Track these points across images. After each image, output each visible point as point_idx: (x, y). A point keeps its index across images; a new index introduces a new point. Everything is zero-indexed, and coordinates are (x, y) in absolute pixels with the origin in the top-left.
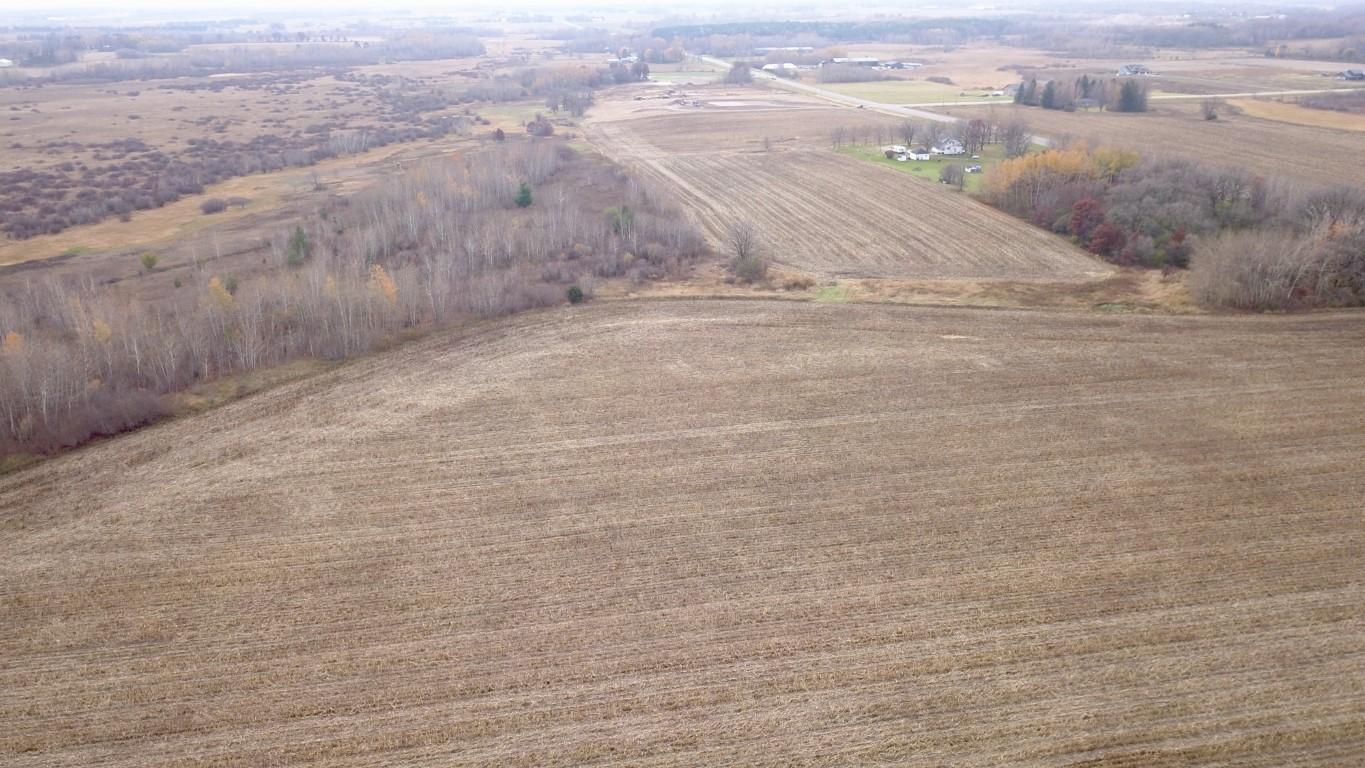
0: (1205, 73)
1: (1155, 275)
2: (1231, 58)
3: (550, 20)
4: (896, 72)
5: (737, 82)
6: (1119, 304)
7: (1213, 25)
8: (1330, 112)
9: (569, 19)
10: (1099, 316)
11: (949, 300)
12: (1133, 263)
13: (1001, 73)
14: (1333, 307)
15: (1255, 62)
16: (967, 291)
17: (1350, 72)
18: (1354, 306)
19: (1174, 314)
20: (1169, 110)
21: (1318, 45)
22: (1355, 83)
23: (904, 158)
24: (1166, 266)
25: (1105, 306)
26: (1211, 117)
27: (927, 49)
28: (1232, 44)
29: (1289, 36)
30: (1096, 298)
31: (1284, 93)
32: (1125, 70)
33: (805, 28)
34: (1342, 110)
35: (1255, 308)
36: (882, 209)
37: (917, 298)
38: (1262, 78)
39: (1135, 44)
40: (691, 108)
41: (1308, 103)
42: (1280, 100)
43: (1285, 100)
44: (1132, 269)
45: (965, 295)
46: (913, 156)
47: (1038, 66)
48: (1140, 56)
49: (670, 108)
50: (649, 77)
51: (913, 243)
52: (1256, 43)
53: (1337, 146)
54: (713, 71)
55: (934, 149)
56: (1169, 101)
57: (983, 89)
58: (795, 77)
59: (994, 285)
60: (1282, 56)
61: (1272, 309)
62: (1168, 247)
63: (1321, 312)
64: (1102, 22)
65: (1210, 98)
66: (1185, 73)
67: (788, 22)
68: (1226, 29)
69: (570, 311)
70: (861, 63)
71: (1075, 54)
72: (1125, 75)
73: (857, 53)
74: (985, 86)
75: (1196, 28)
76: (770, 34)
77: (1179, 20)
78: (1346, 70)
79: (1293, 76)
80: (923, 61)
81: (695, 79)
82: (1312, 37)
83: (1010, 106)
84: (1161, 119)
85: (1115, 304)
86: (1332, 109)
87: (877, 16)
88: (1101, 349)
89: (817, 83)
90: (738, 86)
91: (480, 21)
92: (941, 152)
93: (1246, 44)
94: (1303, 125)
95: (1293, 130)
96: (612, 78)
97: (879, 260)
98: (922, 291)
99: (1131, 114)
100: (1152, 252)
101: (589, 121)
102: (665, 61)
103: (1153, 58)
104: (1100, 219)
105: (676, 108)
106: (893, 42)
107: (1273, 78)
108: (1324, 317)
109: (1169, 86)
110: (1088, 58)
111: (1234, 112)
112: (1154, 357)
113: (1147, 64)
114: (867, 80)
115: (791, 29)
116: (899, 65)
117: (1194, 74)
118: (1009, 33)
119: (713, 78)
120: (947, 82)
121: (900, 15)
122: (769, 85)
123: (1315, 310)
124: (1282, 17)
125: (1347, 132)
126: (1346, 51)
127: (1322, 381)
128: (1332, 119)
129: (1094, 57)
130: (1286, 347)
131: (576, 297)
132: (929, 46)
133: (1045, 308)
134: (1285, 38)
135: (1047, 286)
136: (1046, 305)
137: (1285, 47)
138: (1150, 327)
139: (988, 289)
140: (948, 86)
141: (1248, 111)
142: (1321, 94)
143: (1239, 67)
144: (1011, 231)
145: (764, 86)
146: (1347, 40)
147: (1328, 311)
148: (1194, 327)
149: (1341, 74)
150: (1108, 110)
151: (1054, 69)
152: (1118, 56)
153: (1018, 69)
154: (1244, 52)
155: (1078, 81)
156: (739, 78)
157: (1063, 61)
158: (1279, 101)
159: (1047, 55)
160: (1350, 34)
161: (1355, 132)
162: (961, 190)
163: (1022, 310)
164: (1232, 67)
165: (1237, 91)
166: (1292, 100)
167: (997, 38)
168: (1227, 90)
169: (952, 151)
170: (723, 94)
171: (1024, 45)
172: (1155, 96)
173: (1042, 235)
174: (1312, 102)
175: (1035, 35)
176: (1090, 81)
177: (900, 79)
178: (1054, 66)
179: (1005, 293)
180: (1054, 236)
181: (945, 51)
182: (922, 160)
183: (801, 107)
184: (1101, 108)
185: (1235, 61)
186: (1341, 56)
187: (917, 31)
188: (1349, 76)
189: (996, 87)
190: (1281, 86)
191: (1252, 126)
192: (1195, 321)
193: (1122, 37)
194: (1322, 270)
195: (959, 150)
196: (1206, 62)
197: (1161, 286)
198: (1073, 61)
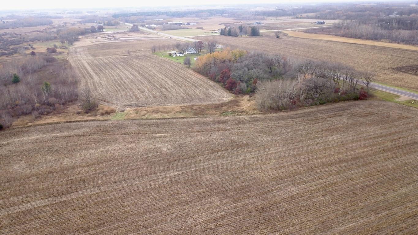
0: (279, 23)
1: (246, 97)
2: (287, 19)
3: (81, 13)
4: (188, 26)
5: (133, 31)
6: (230, 112)
7: (282, 10)
9: (88, 12)
10: (221, 118)
11: (166, 115)
12: (240, 93)
13: (220, 25)
14: (306, 106)
15: (293, 20)
16: (174, 111)
17: (318, 22)
18: (313, 106)
19: (249, 114)
20: (266, 35)
21: (310, 15)
23: (175, 56)
24: (251, 93)
25: (224, 113)
26: (278, 37)
27: (200, 19)
28: (287, 15)
29: (303, 12)
30: (223, 110)
31: (300, 29)
32: (256, 24)
33: (162, 13)
34: (316, 33)
35: (279, 109)
36: (158, 76)
37: (154, 116)
38: (294, 24)
39: (261, 16)
40: (113, 40)
41: (306, 32)
42: (299, 31)
43: (300, 31)
44: (239, 96)
45: (173, 113)
46: (178, 55)
47: (231, 23)
48: (262, 19)
49: (105, 41)
50: (104, 31)
51: (163, 90)
52: (294, 14)
53: (313, 45)
54: (128, 28)
55: (187, 52)
56: (267, 32)
57: (212, 31)
58: (154, 29)
59: (186, 107)
60: (301, 18)
61: (285, 110)
62: (251, 86)
63: (302, 109)
64: (253, 10)
65: (277, 31)
66: (273, 24)
67: (158, 12)
68: (286, 11)
70: (176, 24)
71: (244, 19)
72: (256, 25)
73: (176, 21)
74: (213, 30)
75: (278, 11)
76: (151, 15)
77: (274, 9)
78: (317, 21)
79: (303, 24)
80: (197, 23)
81: (120, 31)
82: (309, 12)
83: (219, 36)
84: (263, 38)
85: (229, 112)
86: (313, 33)
87: (188, 9)
88: (216, 135)
89: (161, 30)
90: (134, 32)
91: (58, 13)
92: (188, 53)
93: (291, 15)
94: (304, 38)
95: (301, 40)
96: (91, 31)
97: (146, 98)
98: (157, 112)
99: (255, 37)
100: (246, 88)
101: (74, 46)
102: (112, 25)
103: (265, 20)
104: (229, 77)
105: (107, 41)
106: (190, 17)
107: (298, 24)
108: (303, 111)
109: (268, 28)
110: (246, 20)
111: (285, 35)
112: (236, 137)
113: (262, 22)
114: (177, 29)
115: (159, 13)
116: (189, 24)
117: (275, 24)
118: (225, 14)
119: (126, 30)
120: (202, 29)
121: (194, 9)
122: (144, 32)
123: (300, 108)
124: (301, 7)
125: (317, 40)
126: (317, 16)
127: (298, 144)
128: (313, 36)
129: (248, 20)
130: (287, 127)
132: (201, 18)
133: (202, 116)
134: (302, 13)
135: (206, 106)
136: (203, 115)
137: (301, 15)
138: (239, 122)
139: (184, 109)
140: (202, 30)
141: (289, 35)
142: (310, 29)
143: (288, 22)
144: (202, 83)
145: (143, 32)
146: (318, 13)
147: (305, 108)
148: (256, 120)
149: (316, 23)
150: (248, 36)
151: (236, 24)
152: (255, 19)
153: (225, 24)
154: (290, 17)
155: (239, 27)
156: (135, 30)
157: (238, 21)
159: (235, 20)
160: (318, 11)
161: (319, 40)
162: (190, 67)
163: (193, 118)
164: (286, 21)
165: (287, 29)
166: (302, 31)
167: (222, 15)
168: (284, 28)
169: (192, 52)
170: (127, 36)
171: (229, 17)
172: (262, 31)
173: (212, 83)
174: (307, 31)
175: (232, 14)
176: (243, 27)
177: (188, 28)
178: (236, 23)
179: (189, 110)
180: (216, 83)
181: (205, 19)
182: (181, 56)
183: (151, 39)
184: (246, 35)
185: (288, 20)
186: (316, 18)
187: (197, 14)
188: (318, 23)
189: (216, 30)
190: (299, 27)
191: (290, 39)
192: (256, 117)
193: (258, 14)
194: (301, 93)
195: (195, 52)
196: (280, 20)
197: (248, 102)
198: (242, 21)
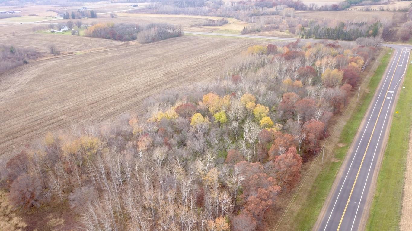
1: (131, 41)
8: (135, 14)
14: (160, 40)
19: (138, 45)
20: (102, 16)
22: (135, 7)
25: (128, 46)
26: (113, 17)
30: (125, 46)
32: (82, 9)
38: (115, 8)
41: (130, 12)
44: (126, 41)
60: (115, 3)
62: (131, 37)
69: (25, 65)
99: (94, 17)
100: (128, 38)
111: (116, 15)
116: (14, 12)
131: (26, 63)
133: (118, 48)
135: (115, 46)
139: (106, 48)
141: (119, 15)
142: (130, 10)
149: (131, 6)
151: (61, 10)
152: (76, 5)
153: (52, 11)
154: (105, 2)
158: (123, 12)
163: (115, 49)
166: (126, 12)
172: (98, 14)
188: (133, 6)
190: (121, 9)
